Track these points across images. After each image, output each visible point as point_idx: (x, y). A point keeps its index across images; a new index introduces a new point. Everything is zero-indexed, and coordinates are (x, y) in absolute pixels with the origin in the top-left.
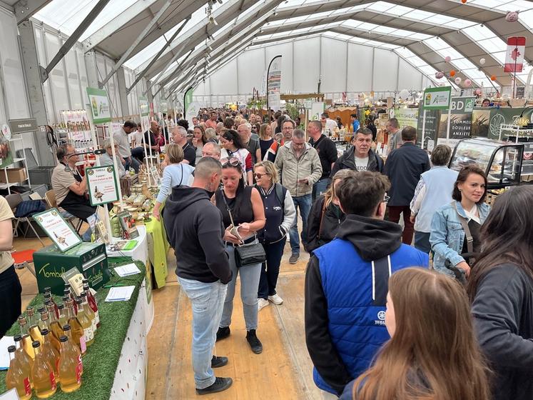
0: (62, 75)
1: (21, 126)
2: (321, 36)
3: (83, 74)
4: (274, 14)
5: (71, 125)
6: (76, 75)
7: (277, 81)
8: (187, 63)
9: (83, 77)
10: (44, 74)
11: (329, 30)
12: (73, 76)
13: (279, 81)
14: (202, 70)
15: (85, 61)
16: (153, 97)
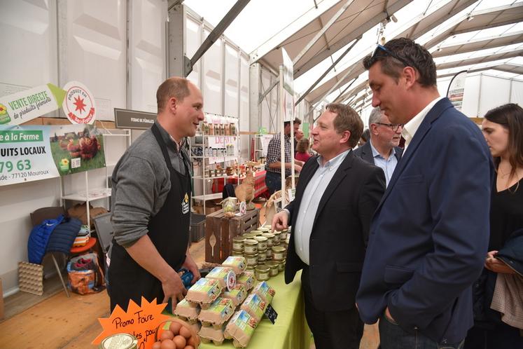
0: (219, 79)
1: (136, 120)
2: (482, 74)
3: (244, 83)
4: (438, 50)
5: (206, 127)
6: (236, 83)
7: (458, 100)
8: (348, 93)
9: (243, 87)
10: (188, 65)
11: (491, 68)
12: (232, 83)
13: (461, 100)
14: (361, 102)
15: (250, 73)
16: (314, 121)
